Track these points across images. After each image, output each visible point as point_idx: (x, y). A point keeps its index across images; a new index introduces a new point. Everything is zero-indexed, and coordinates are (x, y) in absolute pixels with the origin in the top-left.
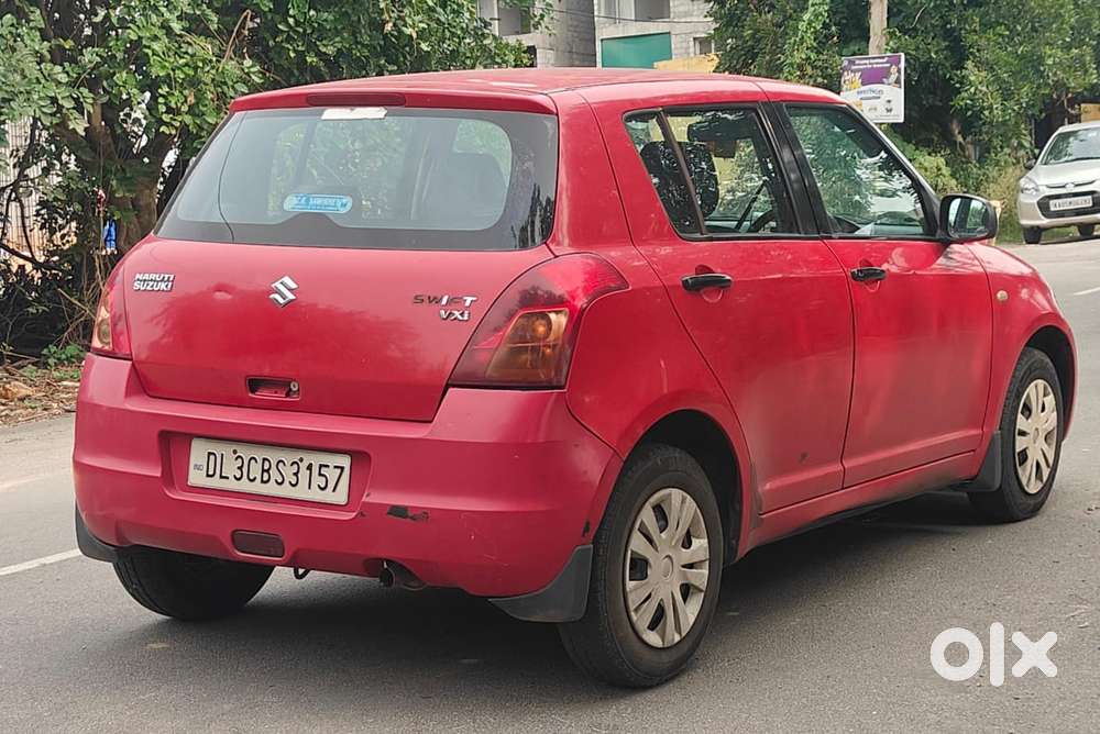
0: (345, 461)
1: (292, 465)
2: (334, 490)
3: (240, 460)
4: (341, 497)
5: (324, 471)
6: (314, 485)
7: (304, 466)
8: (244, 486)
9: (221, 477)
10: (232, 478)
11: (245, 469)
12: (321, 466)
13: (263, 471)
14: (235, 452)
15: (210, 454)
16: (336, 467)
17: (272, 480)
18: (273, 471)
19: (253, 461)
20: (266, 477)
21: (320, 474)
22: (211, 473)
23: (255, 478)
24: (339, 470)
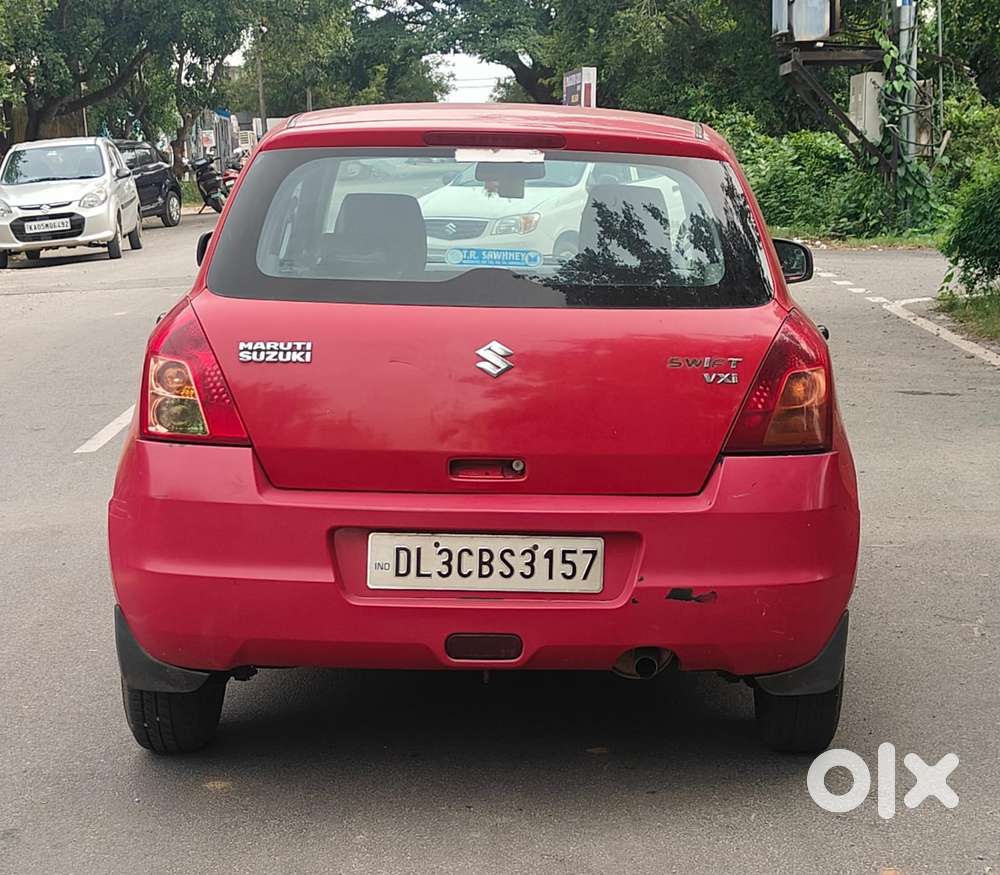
0: (598, 544)
1: (523, 553)
2: (585, 578)
3: (445, 554)
4: (594, 584)
5: (569, 557)
6: (557, 573)
7: (540, 553)
8: (455, 583)
9: (419, 574)
10: (435, 576)
11: (454, 563)
12: (564, 553)
13: (482, 563)
14: (437, 545)
15: (398, 550)
16: (585, 552)
17: (496, 573)
18: (497, 564)
19: (465, 554)
20: (486, 570)
21: (564, 561)
22: (403, 570)
23: (470, 573)
24: (591, 556)
